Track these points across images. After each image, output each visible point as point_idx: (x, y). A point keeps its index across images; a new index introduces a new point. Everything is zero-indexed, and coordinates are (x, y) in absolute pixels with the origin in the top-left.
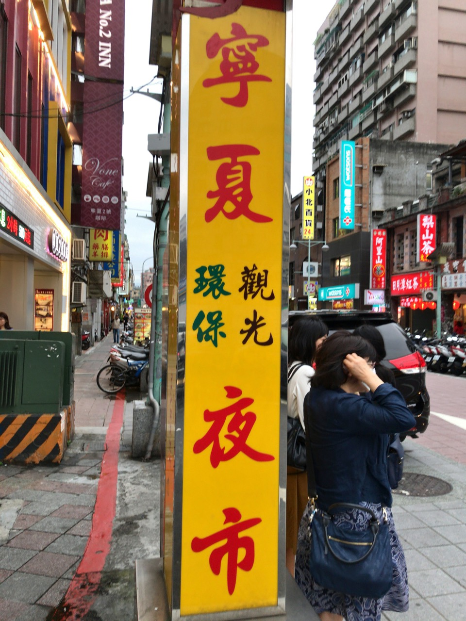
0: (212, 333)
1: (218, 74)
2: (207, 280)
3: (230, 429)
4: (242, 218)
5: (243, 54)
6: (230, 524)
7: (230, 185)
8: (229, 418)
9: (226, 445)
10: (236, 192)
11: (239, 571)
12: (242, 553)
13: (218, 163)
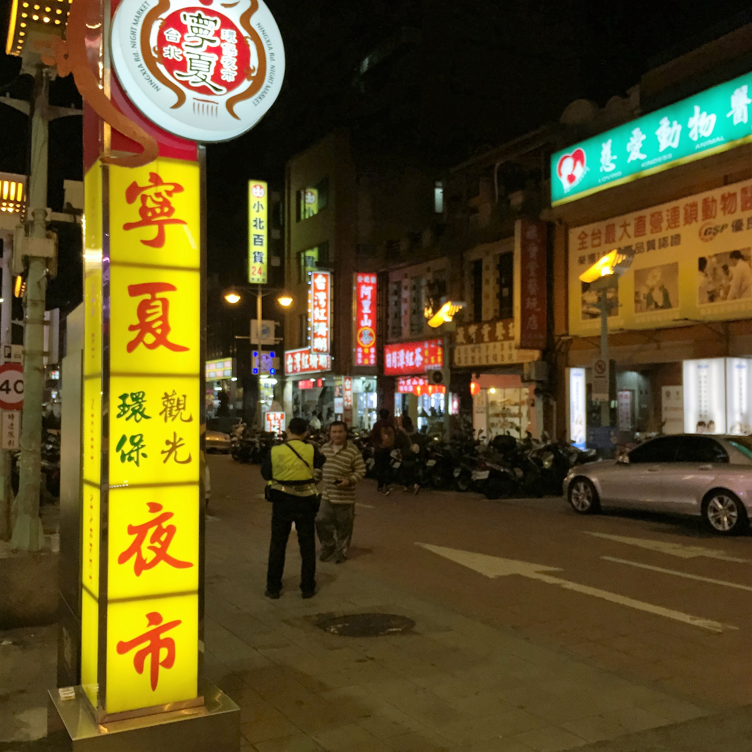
0: (134, 455)
1: (138, 218)
2: (128, 406)
3: (153, 540)
4: (162, 348)
5: (160, 200)
6: (153, 627)
7: (149, 319)
8: (151, 531)
9: (149, 555)
10: (155, 325)
11: (161, 669)
12: (164, 653)
13: (139, 299)
